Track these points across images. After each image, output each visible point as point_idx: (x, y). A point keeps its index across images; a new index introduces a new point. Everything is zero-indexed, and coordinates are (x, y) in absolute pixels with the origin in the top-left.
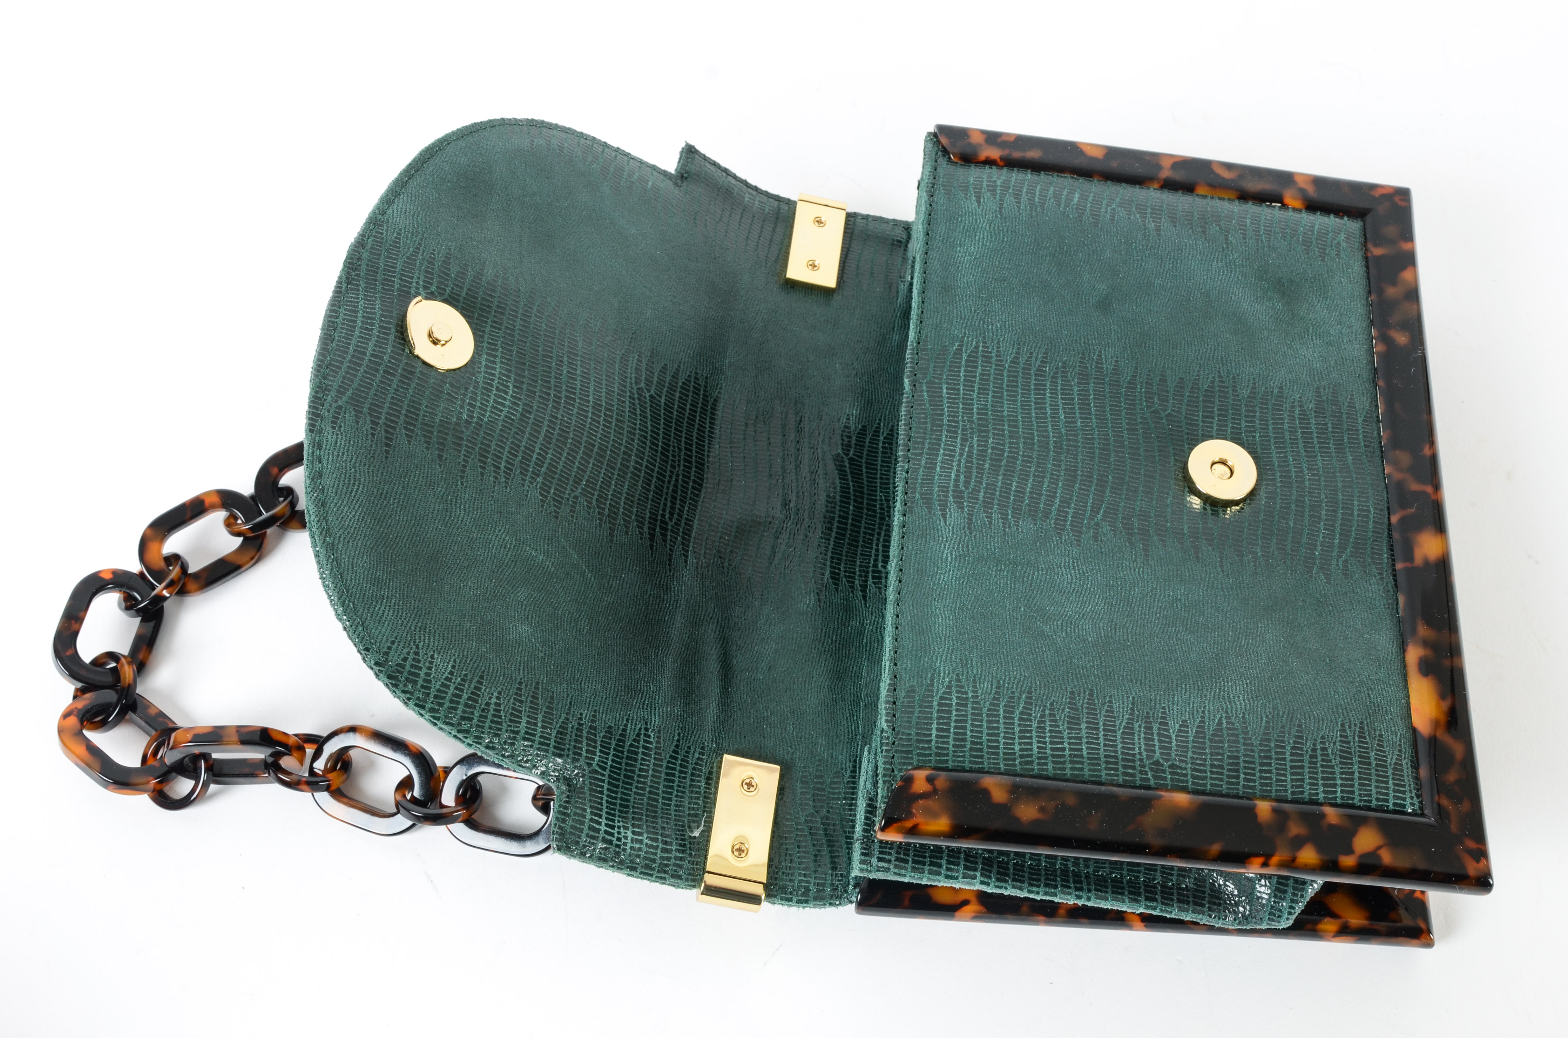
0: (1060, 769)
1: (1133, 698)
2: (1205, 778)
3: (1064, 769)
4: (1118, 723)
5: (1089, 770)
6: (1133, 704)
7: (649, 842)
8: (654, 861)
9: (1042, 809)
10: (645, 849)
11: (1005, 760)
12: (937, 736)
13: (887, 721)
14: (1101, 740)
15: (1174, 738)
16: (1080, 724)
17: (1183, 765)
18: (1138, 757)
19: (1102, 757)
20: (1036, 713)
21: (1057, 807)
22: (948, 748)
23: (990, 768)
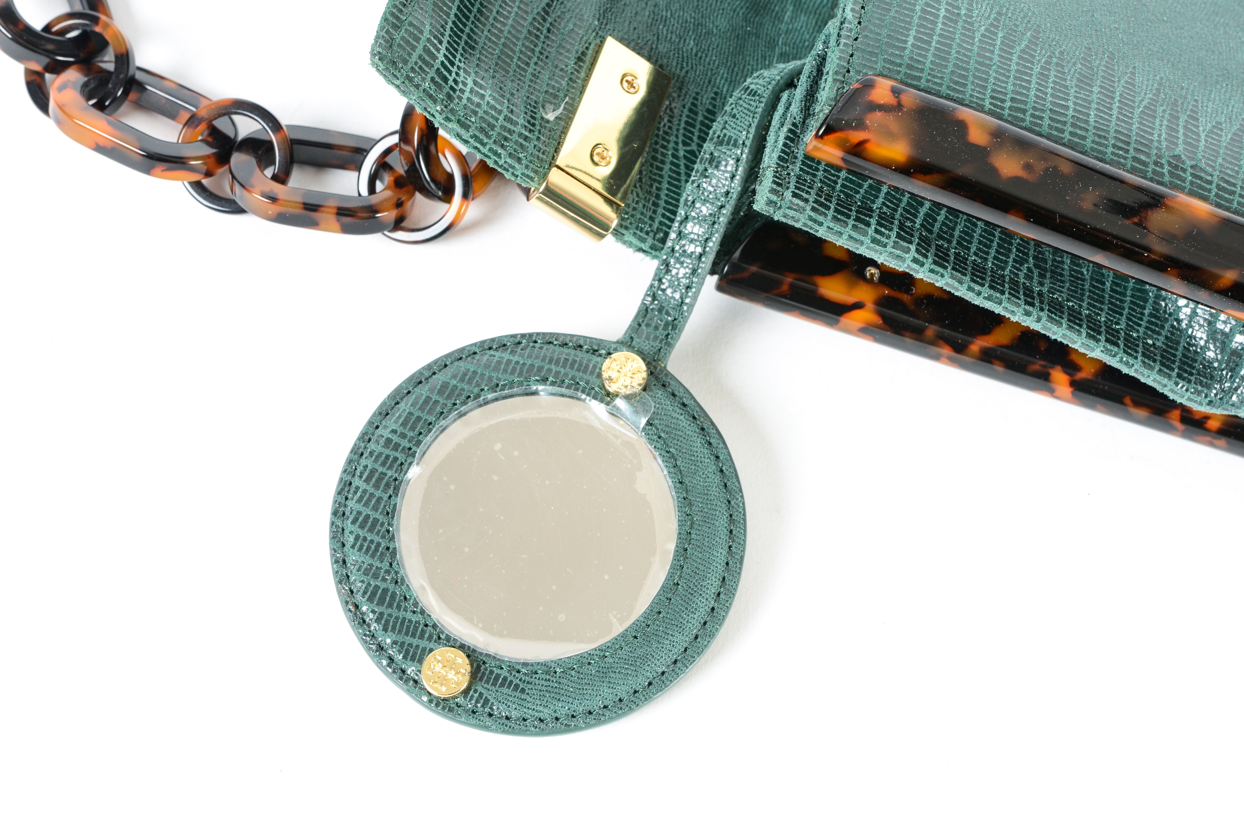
0: (1057, 129)
1: (1161, 79)
2: (1233, 193)
3: (1063, 131)
4: (1138, 99)
5: (1093, 142)
6: (1160, 84)
7: (492, 102)
8: (493, 127)
9: (1027, 167)
10: (485, 107)
11: (992, 97)
12: (913, 45)
13: (852, 10)
14: (1115, 112)
15: (1203, 137)
16: (1092, 86)
17: (1210, 170)
18: (1156, 144)
19: (1112, 131)
20: (1040, 59)
21: (1047, 169)
22: (924, 64)
23: (971, 102)
